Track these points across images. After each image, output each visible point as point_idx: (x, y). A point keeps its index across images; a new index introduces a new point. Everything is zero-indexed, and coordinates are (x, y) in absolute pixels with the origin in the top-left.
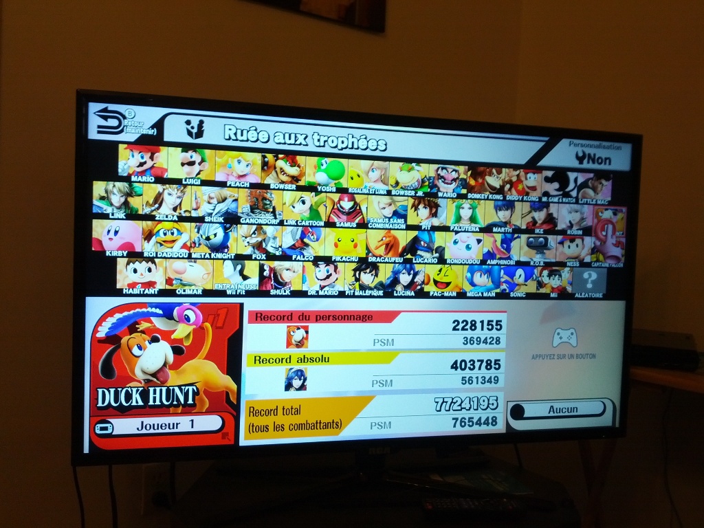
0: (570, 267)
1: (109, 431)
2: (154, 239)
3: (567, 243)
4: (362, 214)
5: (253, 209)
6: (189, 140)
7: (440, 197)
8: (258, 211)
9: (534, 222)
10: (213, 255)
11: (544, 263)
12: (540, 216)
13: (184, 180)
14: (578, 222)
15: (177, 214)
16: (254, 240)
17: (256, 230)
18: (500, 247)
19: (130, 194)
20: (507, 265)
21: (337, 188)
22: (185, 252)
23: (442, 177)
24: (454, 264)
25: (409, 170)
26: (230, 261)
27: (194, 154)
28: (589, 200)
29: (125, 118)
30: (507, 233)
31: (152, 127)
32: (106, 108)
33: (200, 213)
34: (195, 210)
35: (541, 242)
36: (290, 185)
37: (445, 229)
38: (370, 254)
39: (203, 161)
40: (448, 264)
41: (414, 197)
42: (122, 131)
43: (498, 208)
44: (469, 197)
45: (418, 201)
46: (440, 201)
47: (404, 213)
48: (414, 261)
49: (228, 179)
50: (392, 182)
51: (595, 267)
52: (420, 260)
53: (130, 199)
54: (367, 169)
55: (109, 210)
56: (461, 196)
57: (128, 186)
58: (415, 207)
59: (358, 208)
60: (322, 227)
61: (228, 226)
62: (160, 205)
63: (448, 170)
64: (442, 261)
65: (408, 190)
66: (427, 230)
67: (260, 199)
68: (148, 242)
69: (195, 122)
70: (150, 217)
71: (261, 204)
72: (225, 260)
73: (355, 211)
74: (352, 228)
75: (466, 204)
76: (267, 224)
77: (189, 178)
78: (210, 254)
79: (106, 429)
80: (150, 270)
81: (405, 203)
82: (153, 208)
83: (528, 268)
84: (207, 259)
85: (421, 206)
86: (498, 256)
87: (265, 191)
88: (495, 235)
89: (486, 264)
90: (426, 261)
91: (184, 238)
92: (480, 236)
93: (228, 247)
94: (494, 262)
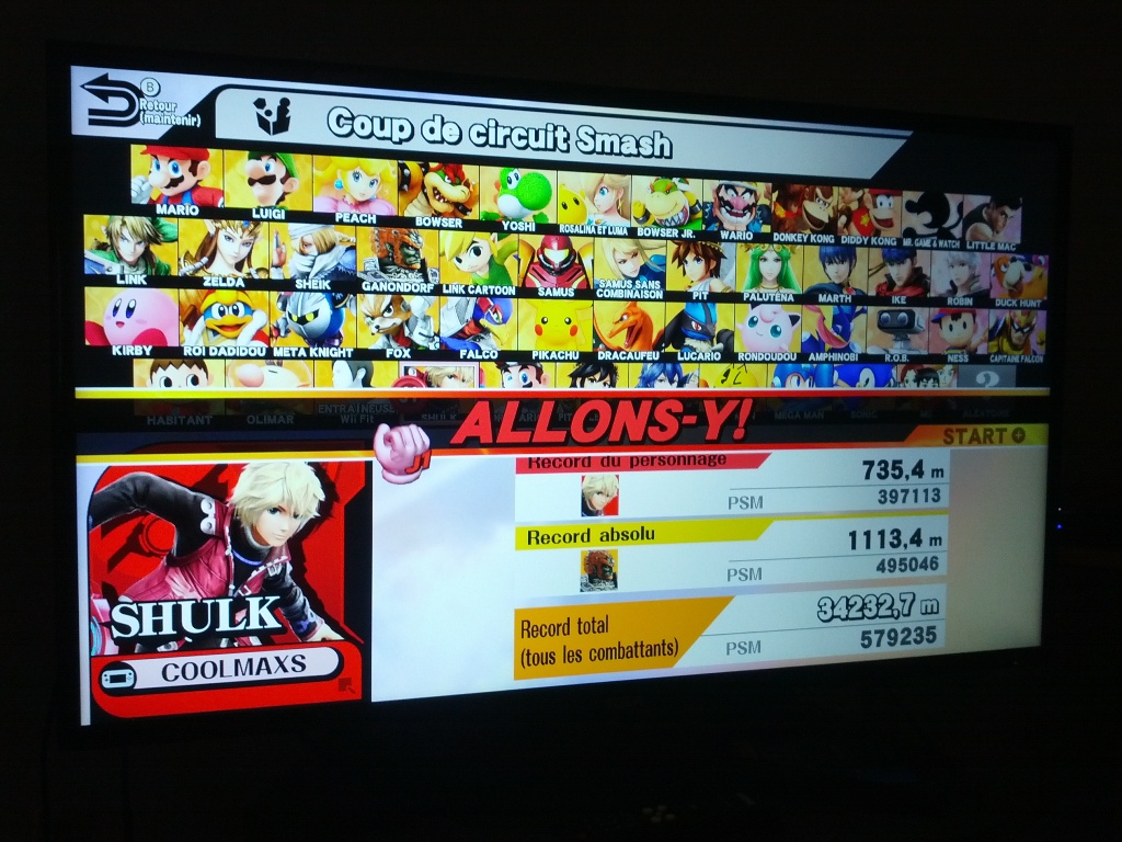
0: (953, 363)
1: (128, 683)
2: (201, 323)
3: (947, 321)
4: (585, 273)
5: (383, 266)
6: (262, 136)
7: (725, 241)
8: (393, 268)
9: (890, 283)
10: (313, 352)
11: (909, 356)
12: (900, 272)
13: (254, 211)
14: (967, 282)
15: (243, 274)
16: (389, 322)
17: (391, 304)
18: (831, 330)
19: (154, 238)
20: (844, 362)
21: (538, 226)
22: (259, 347)
23: (728, 203)
24: (751, 362)
25: (668, 191)
26: (344, 363)
27: (272, 162)
28: (983, 244)
29: (140, 94)
30: (844, 304)
31: (193, 113)
32: (106, 75)
33: (287, 273)
34: (277, 267)
35: (903, 320)
36: (451, 220)
37: (734, 298)
38: (601, 346)
39: (289, 175)
40: (741, 362)
41: (678, 240)
42: (136, 120)
43: (826, 259)
44: (775, 239)
45: (685, 247)
46: (724, 247)
47: (660, 269)
48: (680, 358)
49: (336, 208)
50: (637, 212)
51: (995, 364)
52: (691, 356)
53: (154, 248)
54: (592, 190)
55: (115, 270)
56: (760, 238)
57: (149, 223)
58: (680, 259)
59: (577, 261)
60: (512, 296)
61: (339, 296)
62: (212, 259)
63: (737, 189)
64: (729, 356)
65: (666, 227)
66: (703, 301)
67: (397, 246)
68: (191, 328)
69: (273, 101)
70: (193, 282)
71: (399, 255)
72: (335, 359)
73: (572, 267)
74: (568, 298)
75: (770, 252)
76: (411, 293)
77: (264, 209)
78: (307, 350)
79: (122, 678)
80: (195, 381)
81: (662, 252)
82: (198, 265)
83: (880, 367)
84: (302, 358)
85: (690, 257)
86: (828, 347)
87: (404, 230)
88: (822, 307)
89: (806, 361)
90: (701, 357)
91: (258, 320)
92: (796, 310)
93: (340, 336)
94: (822, 357)
